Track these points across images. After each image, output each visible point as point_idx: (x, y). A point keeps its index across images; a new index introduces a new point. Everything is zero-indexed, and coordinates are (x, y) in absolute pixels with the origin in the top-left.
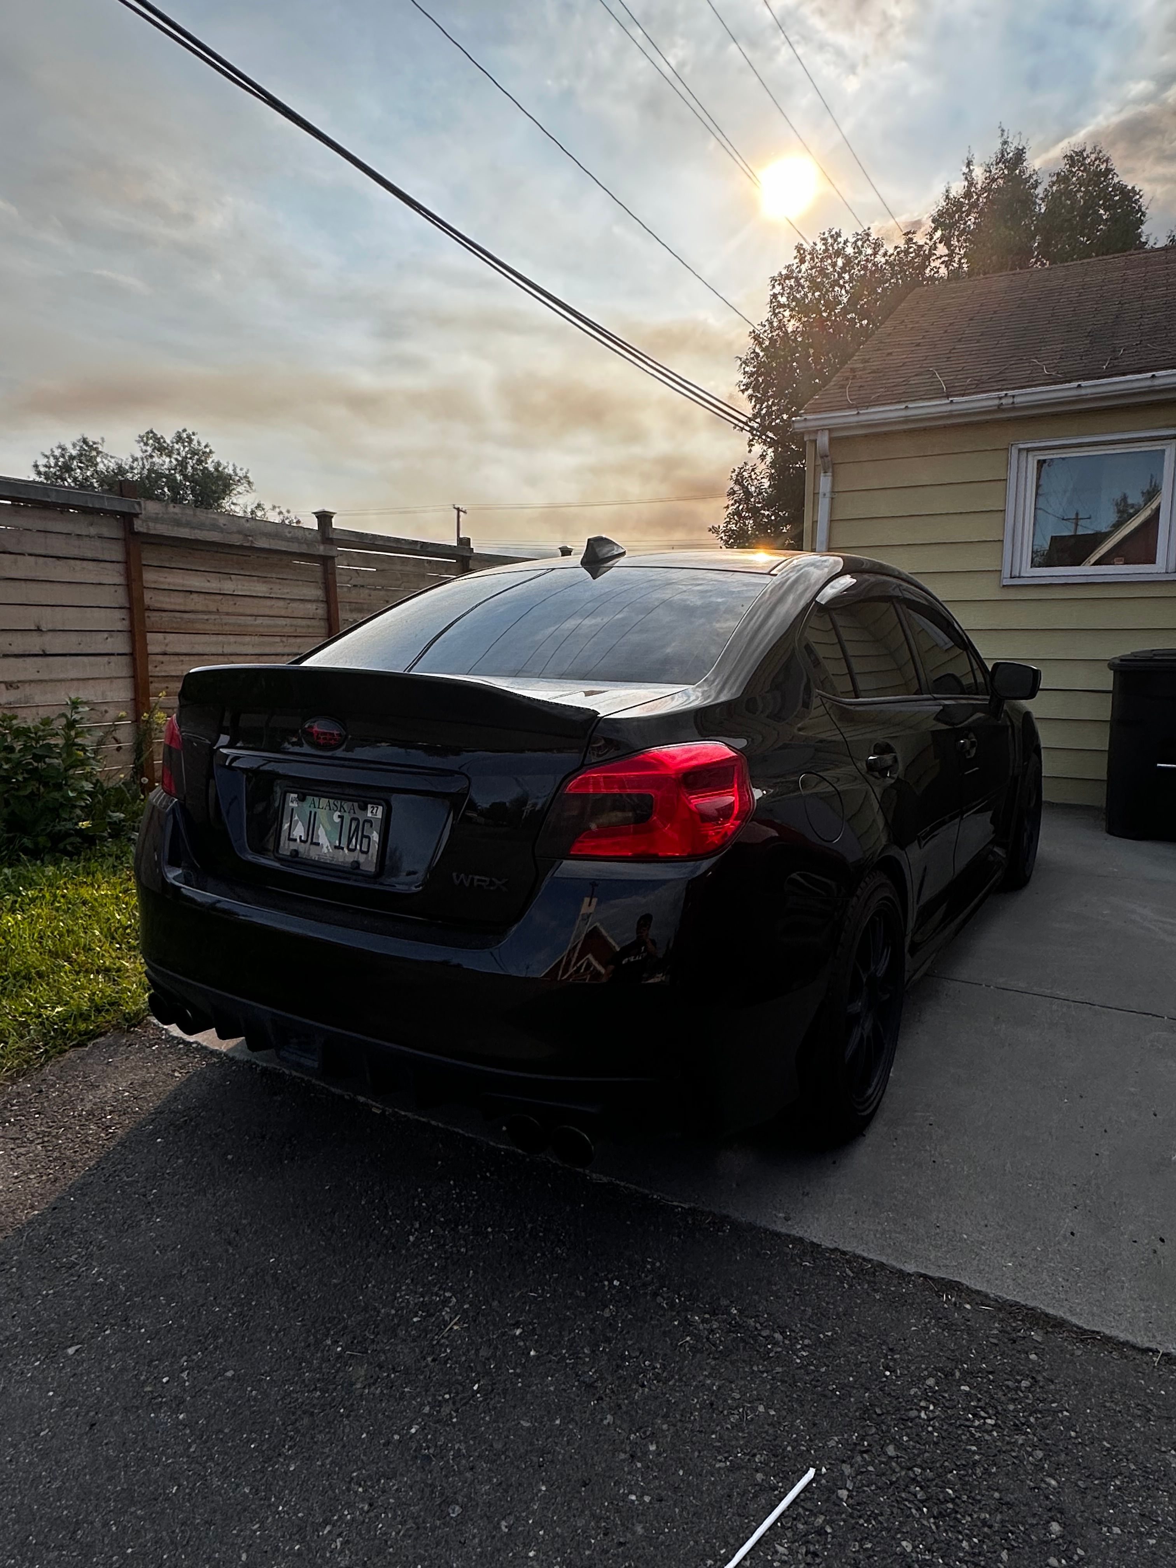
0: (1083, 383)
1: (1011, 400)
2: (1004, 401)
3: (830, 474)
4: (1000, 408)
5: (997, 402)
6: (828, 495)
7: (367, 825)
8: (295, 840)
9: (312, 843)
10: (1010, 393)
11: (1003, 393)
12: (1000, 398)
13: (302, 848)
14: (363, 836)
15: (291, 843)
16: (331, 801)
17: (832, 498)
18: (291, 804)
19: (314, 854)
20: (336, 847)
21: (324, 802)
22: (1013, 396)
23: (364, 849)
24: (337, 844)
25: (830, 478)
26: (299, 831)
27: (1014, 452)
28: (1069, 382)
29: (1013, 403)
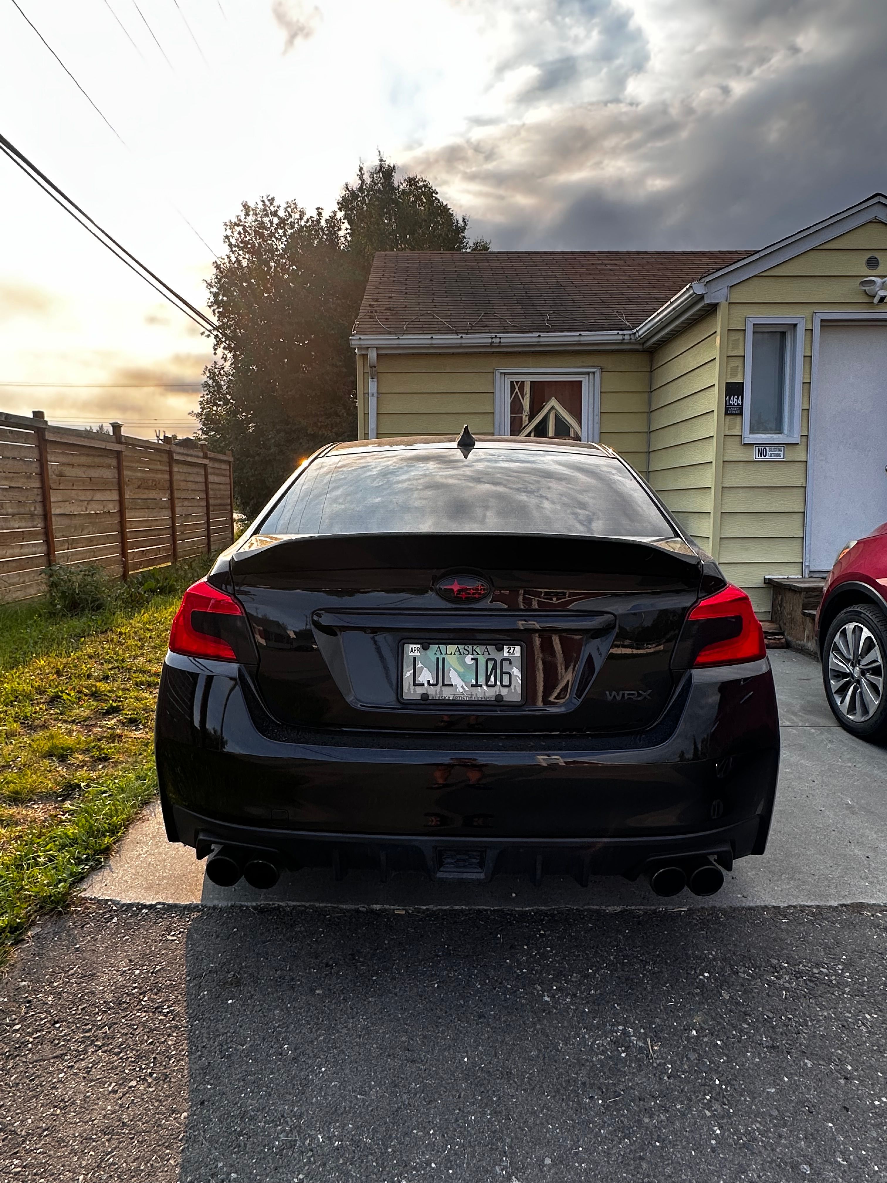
0: (542, 334)
1: (498, 340)
2: (494, 340)
3: (375, 380)
4: (491, 345)
5: (490, 341)
6: (375, 395)
7: (505, 664)
8: (423, 685)
9: (444, 685)
10: (499, 335)
11: (493, 335)
12: (492, 338)
13: (433, 692)
14: (502, 673)
15: (417, 688)
16: (461, 647)
17: (378, 398)
18: (411, 654)
19: (447, 694)
20: (473, 686)
21: (452, 648)
22: (500, 338)
23: (506, 682)
24: (474, 682)
25: (376, 384)
26: (426, 676)
27: (498, 375)
28: (532, 332)
29: (500, 342)
